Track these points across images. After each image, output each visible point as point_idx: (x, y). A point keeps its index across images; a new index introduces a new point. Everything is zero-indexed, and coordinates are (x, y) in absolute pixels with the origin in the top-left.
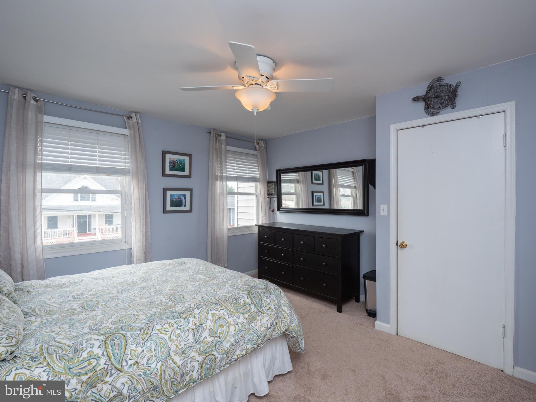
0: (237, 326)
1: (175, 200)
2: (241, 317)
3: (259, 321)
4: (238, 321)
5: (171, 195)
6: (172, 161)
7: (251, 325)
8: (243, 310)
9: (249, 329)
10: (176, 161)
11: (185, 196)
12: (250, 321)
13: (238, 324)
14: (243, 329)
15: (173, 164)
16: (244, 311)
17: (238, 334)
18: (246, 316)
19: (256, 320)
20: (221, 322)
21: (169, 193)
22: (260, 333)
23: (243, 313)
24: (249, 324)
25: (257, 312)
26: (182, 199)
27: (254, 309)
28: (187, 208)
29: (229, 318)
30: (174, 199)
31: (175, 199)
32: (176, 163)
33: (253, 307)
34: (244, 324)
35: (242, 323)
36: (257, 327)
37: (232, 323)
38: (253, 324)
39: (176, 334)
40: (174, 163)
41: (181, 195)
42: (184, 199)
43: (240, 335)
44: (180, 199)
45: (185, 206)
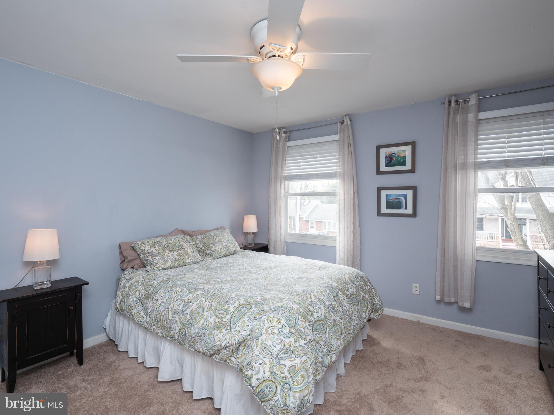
0: (205, 322)
1: (391, 201)
2: (213, 318)
3: (222, 334)
4: (209, 319)
5: (387, 196)
6: (388, 156)
7: (214, 331)
8: (219, 313)
9: (211, 333)
10: (394, 155)
11: (405, 196)
12: (215, 327)
13: (207, 321)
14: (207, 328)
15: (389, 159)
16: (219, 315)
17: (203, 329)
18: (217, 320)
19: (221, 331)
20: (200, 310)
21: (384, 193)
22: (215, 345)
23: (216, 316)
24: (214, 329)
25: (228, 324)
26: (402, 200)
27: (228, 320)
28: (410, 210)
29: (206, 311)
30: (390, 200)
31: (391, 199)
32: (393, 157)
33: (228, 317)
34: (211, 325)
35: (210, 323)
36: (217, 337)
37: (205, 317)
38: (216, 331)
39: (273, 330)
40: (391, 157)
41: (400, 195)
42: (404, 200)
43: (203, 331)
44: (398, 200)
45: (406, 208)
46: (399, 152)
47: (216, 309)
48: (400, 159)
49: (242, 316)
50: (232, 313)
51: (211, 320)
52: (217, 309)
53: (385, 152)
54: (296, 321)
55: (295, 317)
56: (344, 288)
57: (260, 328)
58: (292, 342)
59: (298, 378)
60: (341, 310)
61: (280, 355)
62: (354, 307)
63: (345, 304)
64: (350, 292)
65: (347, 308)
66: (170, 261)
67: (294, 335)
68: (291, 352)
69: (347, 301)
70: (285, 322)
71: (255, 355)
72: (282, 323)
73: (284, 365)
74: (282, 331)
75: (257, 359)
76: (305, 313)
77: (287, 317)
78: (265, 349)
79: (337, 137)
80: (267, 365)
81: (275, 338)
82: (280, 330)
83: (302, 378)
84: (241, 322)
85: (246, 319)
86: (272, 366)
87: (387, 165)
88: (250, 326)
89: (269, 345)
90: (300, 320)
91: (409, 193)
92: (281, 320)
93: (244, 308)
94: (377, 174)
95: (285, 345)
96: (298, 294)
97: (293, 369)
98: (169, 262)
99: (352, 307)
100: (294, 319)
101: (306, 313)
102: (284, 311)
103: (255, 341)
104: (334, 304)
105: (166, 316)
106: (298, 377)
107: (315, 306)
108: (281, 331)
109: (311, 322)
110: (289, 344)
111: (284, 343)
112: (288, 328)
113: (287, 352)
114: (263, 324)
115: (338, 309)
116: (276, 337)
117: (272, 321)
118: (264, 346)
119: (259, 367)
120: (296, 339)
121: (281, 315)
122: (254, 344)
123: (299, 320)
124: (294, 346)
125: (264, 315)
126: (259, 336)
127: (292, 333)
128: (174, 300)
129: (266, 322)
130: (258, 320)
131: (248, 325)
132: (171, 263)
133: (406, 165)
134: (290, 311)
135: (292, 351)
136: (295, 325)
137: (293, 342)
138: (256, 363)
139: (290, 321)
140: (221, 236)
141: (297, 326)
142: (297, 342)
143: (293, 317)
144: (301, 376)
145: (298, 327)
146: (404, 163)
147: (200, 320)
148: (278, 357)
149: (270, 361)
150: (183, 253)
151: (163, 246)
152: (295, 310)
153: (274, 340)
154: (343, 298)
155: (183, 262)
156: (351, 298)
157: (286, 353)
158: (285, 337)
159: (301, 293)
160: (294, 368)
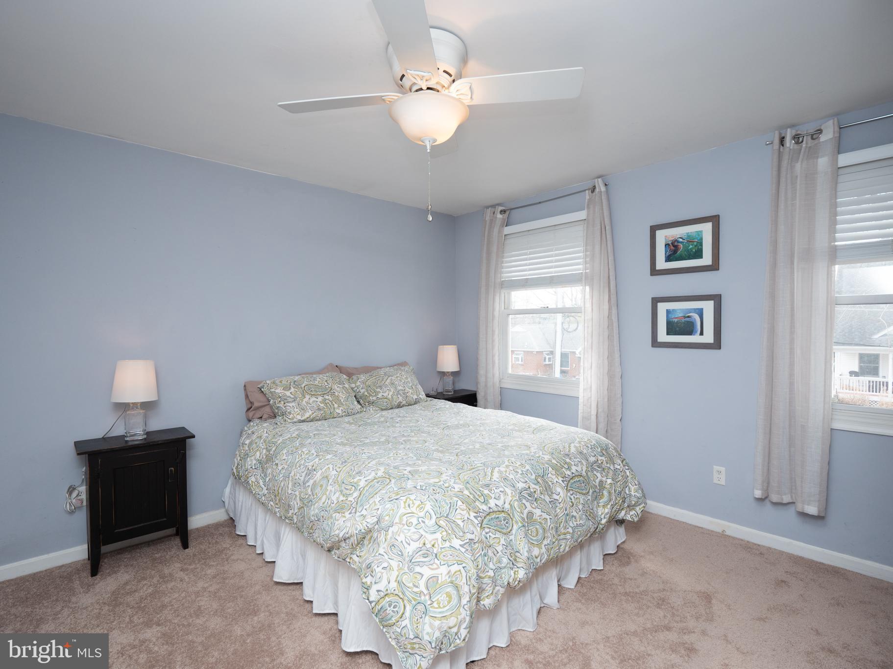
0: (327, 501)
1: (676, 320)
2: (337, 494)
3: (344, 519)
4: (332, 497)
5: (668, 312)
6: (670, 243)
7: (335, 514)
8: (345, 488)
10: (681, 240)
12: (338, 508)
13: (329, 499)
14: (328, 509)
15: (672, 248)
17: (323, 511)
18: (342, 498)
19: (343, 515)
20: (324, 482)
21: (662, 307)
22: (333, 534)
23: (341, 491)
24: (336, 511)
25: (353, 505)
26: (695, 320)
27: (354, 499)
28: (708, 337)
29: (330, 485)
30: (674, 320)
31: (676, 318)
32: (679, 244)
33: (356, 494)
34: (333, 505)
35: (332, 502)
36: (337, 523)
37: (327, 493)
40: (676, 244)
41: (690, 311)
42: (699, 319)
43: (322, 513)
44: (687, 319)
45: (702, 334)
46: (690, 234)
47: (343, 483)
48: (691, 247)
49: (372, 495)
50: (361, 490)
51: (334, 498)
52: (345, 481)
53: (666, 236)
54: (450, 507)
55: (450, 503)
56: (561, 465)
57: (392, 514)
58: (437, 539)
59: (441, 597)
60: (547, 499)
61: (416, 558)
62: (576, 497)
63: (559, 490)
64: (574, 471)
65: (562, 496)
66: (310, 411)
67: (443, 530)
68: (434, 555)
69: (564, 485)
70: (432, 508)
71: (379, 554)
72: (426, 509)
73: (420, 574)
74: (424, 522)
75: (381, 560)
76: (472, 497)
77: (437, 501)
78: (393, 547)
79: (582, 215)
80: (393, 570)
81: (411, 531)
82: (420, 520)
83: (447, 598)
84: (371, 503)
85: (377, 500)
86: (401, 573)
87: (669, 259)
88: (380, 510)
89: (399, 541)
90: (460, 508)
91: (708, 307)
92: (425, 505)
93: (380, 483)
94: (651, 275)
95: (426, 543)
96: (473, 467)
97: (433, 581)
98: (308, 412)
99: (572, 497)
100: (448, 505)
101: (474, 497)
102: (434, 492)
103: (384, 534)
104: (533, 488)
105: (285, 488)
106: (440, 595)
107: (494, 488)
108: (422, 521)
109: (481, 512)
110: (432, 543)
111: (425, 540)
112: (434, 517)
113: (428, 554)
114: (398, 508)
115: (542, 497)
116: (413, 529)
117: (411, 506)
118: (393, 542)
119: (382, 573)
120: (445, 537)
121: (429, 497)
122: (381, 538)
123: (457, 507)
124: (441, 546)
125: (402, 495)
126: (389, 526)
127: (440, 527)
128: (296, 466)
129: (402, 505)
130: (392, 502)
131: (378, 509)
132: (311, 412)
133: (702, 258)
134: (445, 492)
135: (436, 555)
136: (448, 515)
137: (440, 540)
138: (378, 567)
139: (440, 508)
140: (395, 376)
141: (451, 516)
142: (446, 540)
143: (447, 501)
144: (445, 595)
145: (453, 518)
146: (698, 254)
147: (322, 497)
148: (413, 561)
149: (399, 566)
150: (331, 399)
151: (302, 388)
152: (455, 491)
153: (409, 534)
154: (556, 479)
155: (329, 412)
156: (572, 481)
157: (426, 555)
158: (427, 531)
159: (479, 467)
160: (435, 580)
